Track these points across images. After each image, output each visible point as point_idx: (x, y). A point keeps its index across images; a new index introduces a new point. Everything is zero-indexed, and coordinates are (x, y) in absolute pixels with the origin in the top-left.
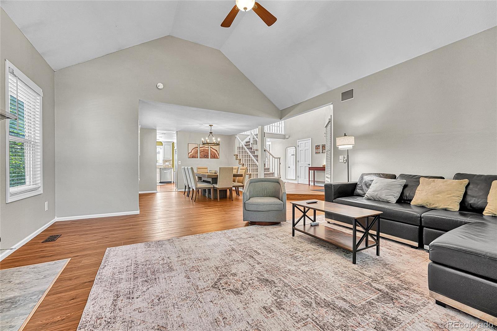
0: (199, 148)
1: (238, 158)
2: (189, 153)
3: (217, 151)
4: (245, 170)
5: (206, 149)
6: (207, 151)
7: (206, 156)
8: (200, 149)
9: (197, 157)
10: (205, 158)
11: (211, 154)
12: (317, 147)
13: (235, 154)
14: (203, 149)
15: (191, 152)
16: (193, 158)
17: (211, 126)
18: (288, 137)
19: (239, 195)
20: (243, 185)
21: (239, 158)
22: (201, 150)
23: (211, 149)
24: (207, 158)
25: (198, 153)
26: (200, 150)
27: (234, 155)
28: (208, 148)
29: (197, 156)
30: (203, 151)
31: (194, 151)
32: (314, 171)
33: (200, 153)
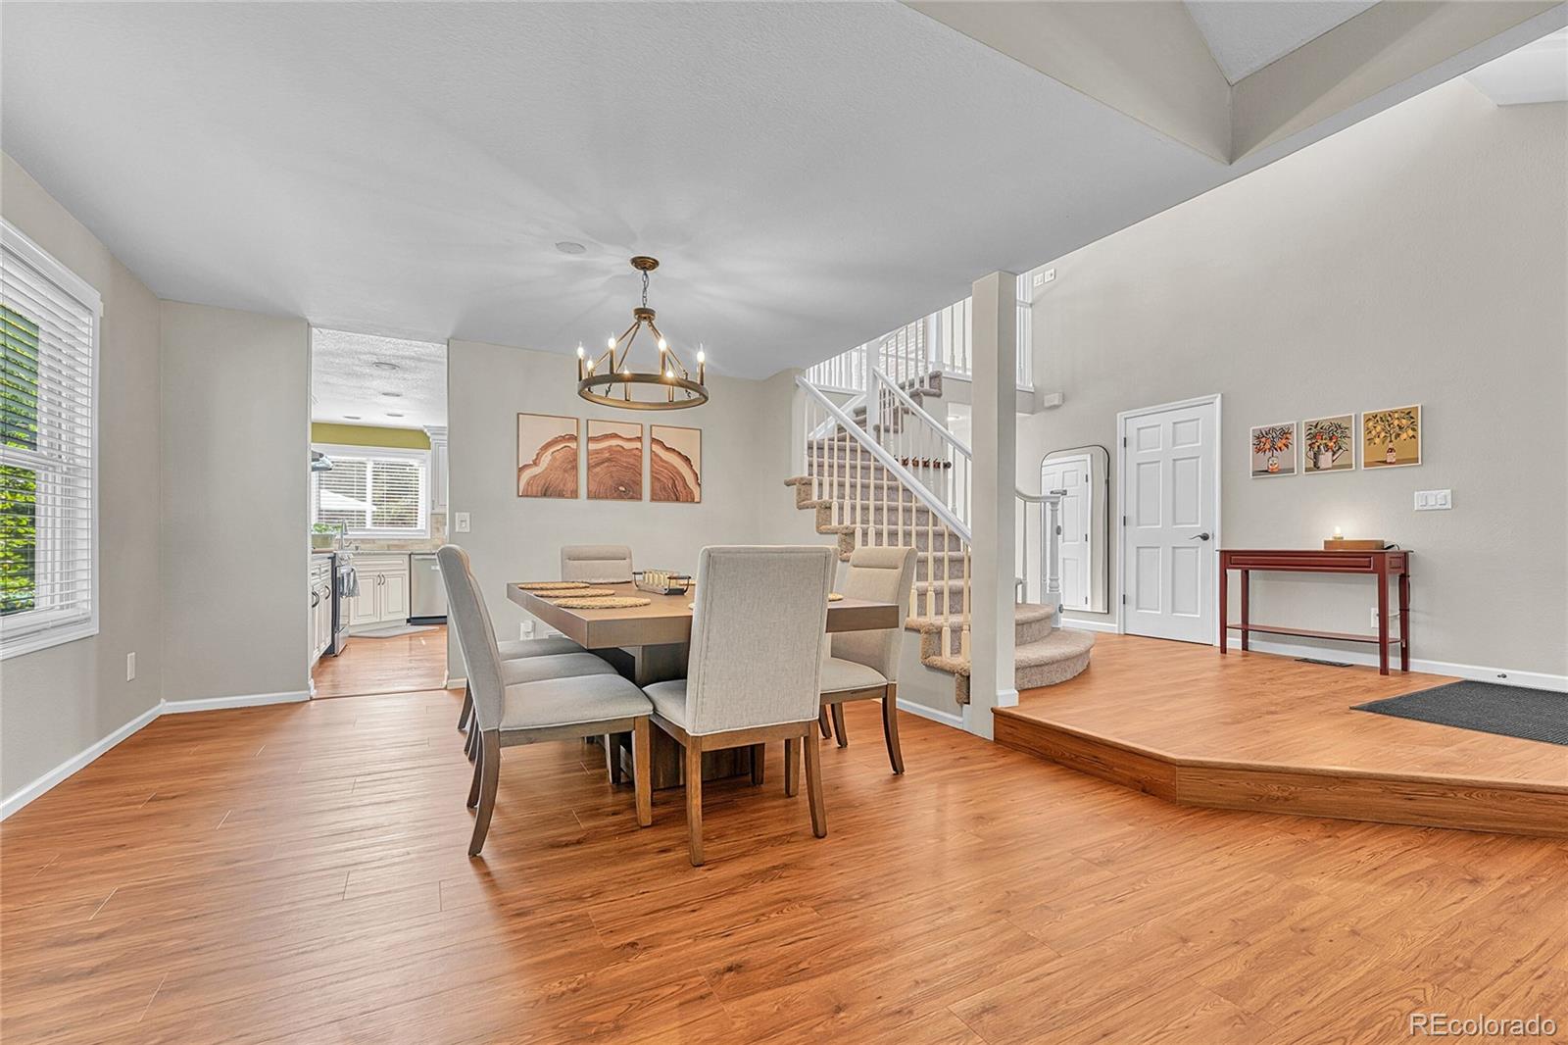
0: (583, 440)
1: (809, 495)
2: (521, 470)
3: (687, 460)
4: (896, 573)
5: (628, 445)
6: (631, 461)
7: (626, 490)
8: (593, 446)
9: (575, 494)
10: (621, 496)
11: (654, 478)
12: (1271, 441)
13: (796, 475)
14: (610, 449)
15: (535, 463)
16: (545, 495)
17: (644, 264)
18: (1056, 403)
19: (842, 743)
20: (881, 681)
21: (815, 498)
22: (597, 452)
23: (656, 448)
24: (632, 498)
25: (575, 468)
26: (589, 453)
27: (788, 484)
28: (638, 445)
29: (570, 486)
30: (608, 460)
31: (554, 459)
32: (1247, 572)
33: (589, 468)
